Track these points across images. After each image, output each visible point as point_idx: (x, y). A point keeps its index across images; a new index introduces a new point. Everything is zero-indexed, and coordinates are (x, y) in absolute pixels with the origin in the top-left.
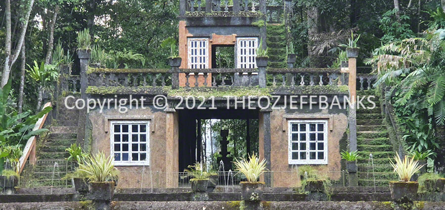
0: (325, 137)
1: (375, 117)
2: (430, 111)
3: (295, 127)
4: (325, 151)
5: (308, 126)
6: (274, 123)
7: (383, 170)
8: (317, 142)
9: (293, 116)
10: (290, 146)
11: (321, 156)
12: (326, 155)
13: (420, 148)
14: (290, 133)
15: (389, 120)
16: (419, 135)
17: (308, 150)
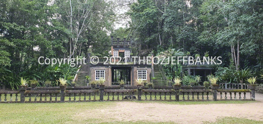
0: (146, 74)
1: (157, 69)
2: (172, 68)
3: (139, 71)
4: (146, 77)
5: (142, 71)
6: (134, 70)
7: (160, 82)
8: (144, 75)
9: (139, 69)
10: (138, 76)
12: (146, 78)
13: (169, 76)
14: (138, 73)
15: (161, 70)
16: (169, 73)
17: (142, 77)
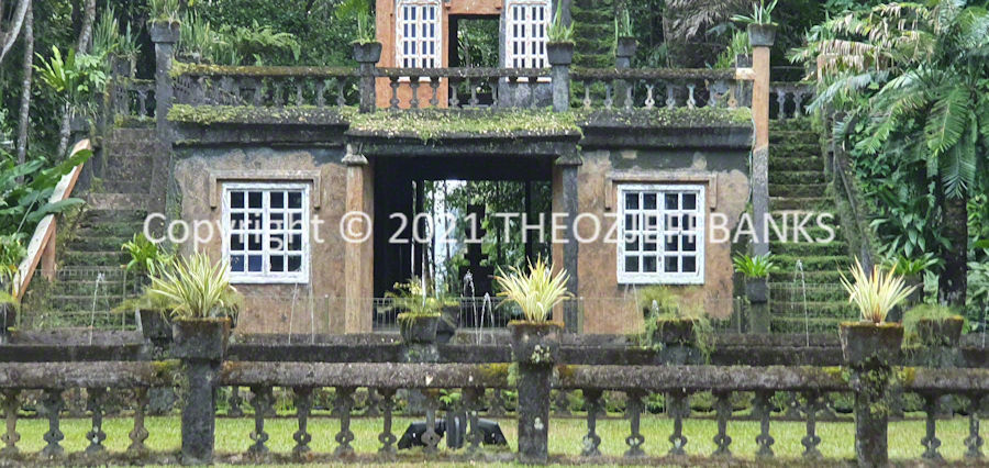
1: (810, 180)
2: (932, 167)
3: (632, 200)
4: (699, 253)
5: (661, 199)
6: (587, 190)
7: (825, 298)
9: (628, 175)
11: (690, 265)
12: (700, 264)
13: (908, 249)
14: (620, 213)
15: (841, 187)
16: (906, 220)
17: (661, 252)
